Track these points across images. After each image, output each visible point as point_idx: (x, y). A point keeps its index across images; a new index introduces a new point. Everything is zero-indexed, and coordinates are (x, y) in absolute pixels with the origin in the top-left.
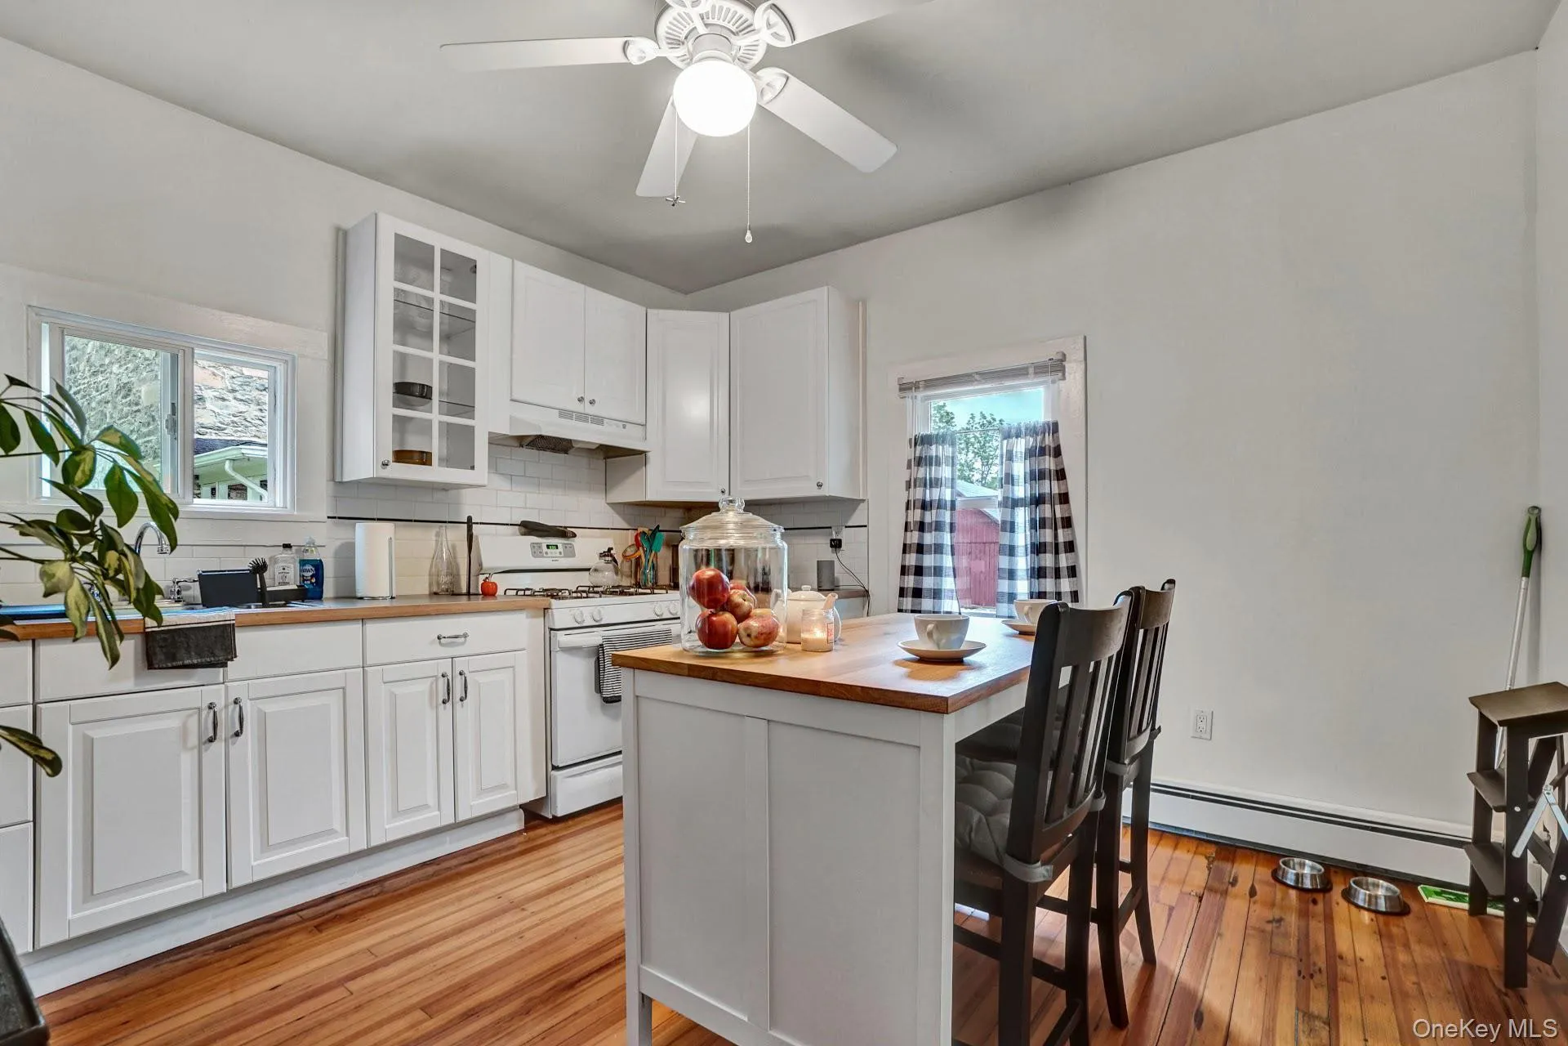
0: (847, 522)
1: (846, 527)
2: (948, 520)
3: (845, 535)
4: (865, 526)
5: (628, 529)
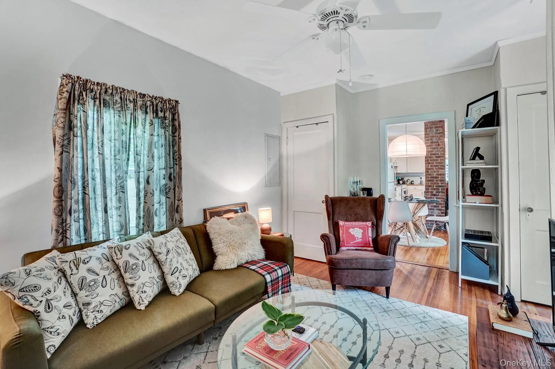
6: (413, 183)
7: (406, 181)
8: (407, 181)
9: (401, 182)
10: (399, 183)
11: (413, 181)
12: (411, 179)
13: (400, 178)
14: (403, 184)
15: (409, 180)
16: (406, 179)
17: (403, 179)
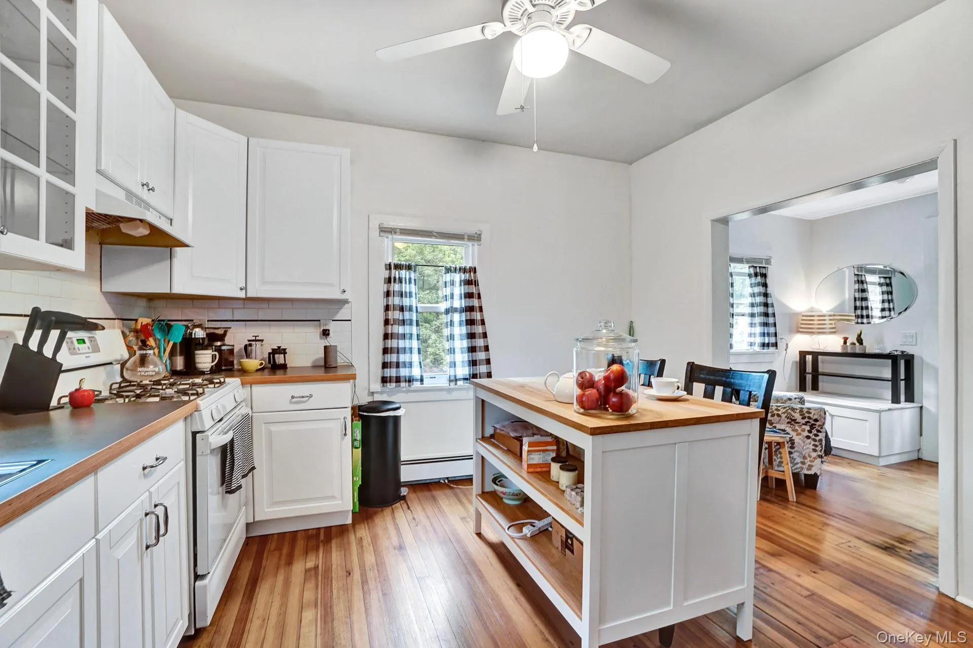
0: (334, 316)
1: (333, 320)
2: (414, 319)
3: (332, 327)
4: (350, 320)
5: (115, 319)
6: (280, 359)
7: (238, 347)
8: (247, 351)
9: (205, 359)
10: (191, 369)
11: (284, 352)
12: (273, 337)
13: (199, 333)
14: (217, 370)
15: (256, 348)
16: (237, 338)
17: (222, 338)
